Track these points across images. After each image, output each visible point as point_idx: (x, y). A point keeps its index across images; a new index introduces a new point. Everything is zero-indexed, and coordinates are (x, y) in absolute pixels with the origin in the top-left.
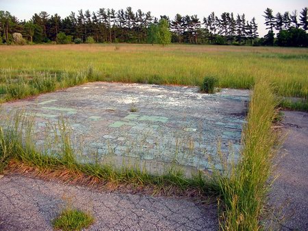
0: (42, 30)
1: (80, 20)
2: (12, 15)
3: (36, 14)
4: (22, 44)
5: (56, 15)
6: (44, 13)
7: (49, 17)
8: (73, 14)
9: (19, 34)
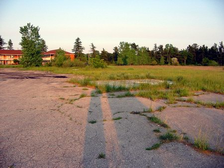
0: (193, 56)
1: (220, 49)
2: (174, 47)
3: (189, 46)
4: (176, 65)
5: (204, 46)
6: (196, 45)
7: (199, 48)
8: (216, 45)
9: (176, 59)
